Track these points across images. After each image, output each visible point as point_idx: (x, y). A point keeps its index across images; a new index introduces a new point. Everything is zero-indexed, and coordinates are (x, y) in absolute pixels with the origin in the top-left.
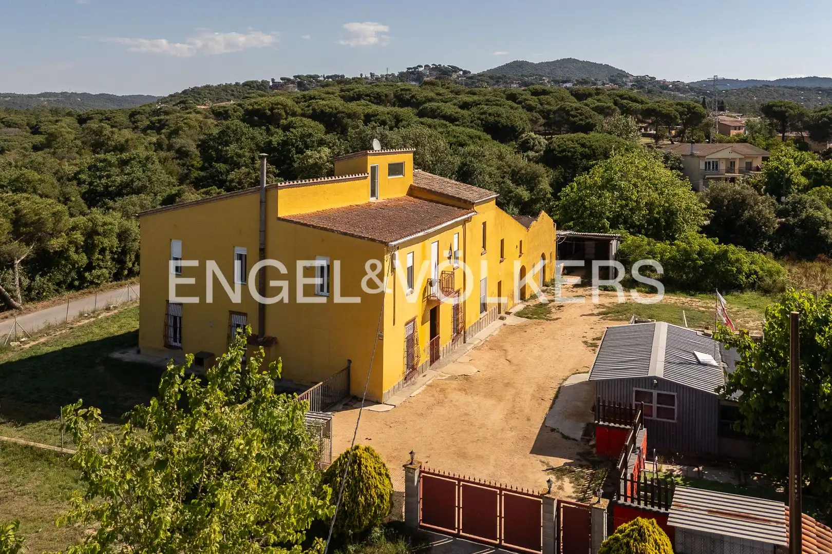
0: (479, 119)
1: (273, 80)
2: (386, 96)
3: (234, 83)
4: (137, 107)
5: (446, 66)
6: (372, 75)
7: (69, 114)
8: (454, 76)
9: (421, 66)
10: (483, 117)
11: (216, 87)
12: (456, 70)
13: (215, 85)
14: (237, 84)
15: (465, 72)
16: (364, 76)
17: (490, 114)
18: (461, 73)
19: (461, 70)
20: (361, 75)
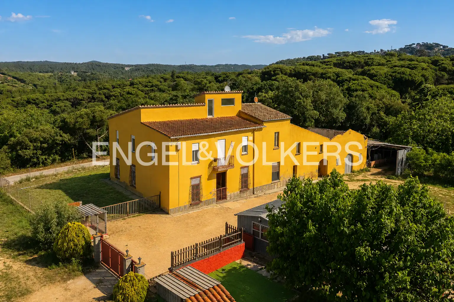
0: (390, 75)
1: (323, 55)
2: (359, 62)
3: (302, 58)
4: (241, 71)
5: (431, 43)
6: (381, 50)
7: (213, 75)
8: (436, 49)
9: (414, 44)
10: (394, 74)
11: (293, 60)
12: (437, 45)
13: (292, 59)
14: (304, 58)
15: (444, 47)
16: (376, 51)
17: (398, 73)
18: (442, 47)
19: (442, 45)
20: (375, 51)
